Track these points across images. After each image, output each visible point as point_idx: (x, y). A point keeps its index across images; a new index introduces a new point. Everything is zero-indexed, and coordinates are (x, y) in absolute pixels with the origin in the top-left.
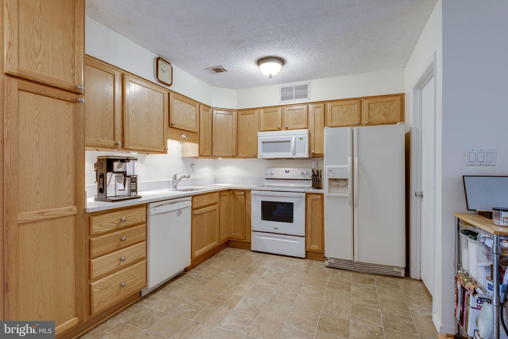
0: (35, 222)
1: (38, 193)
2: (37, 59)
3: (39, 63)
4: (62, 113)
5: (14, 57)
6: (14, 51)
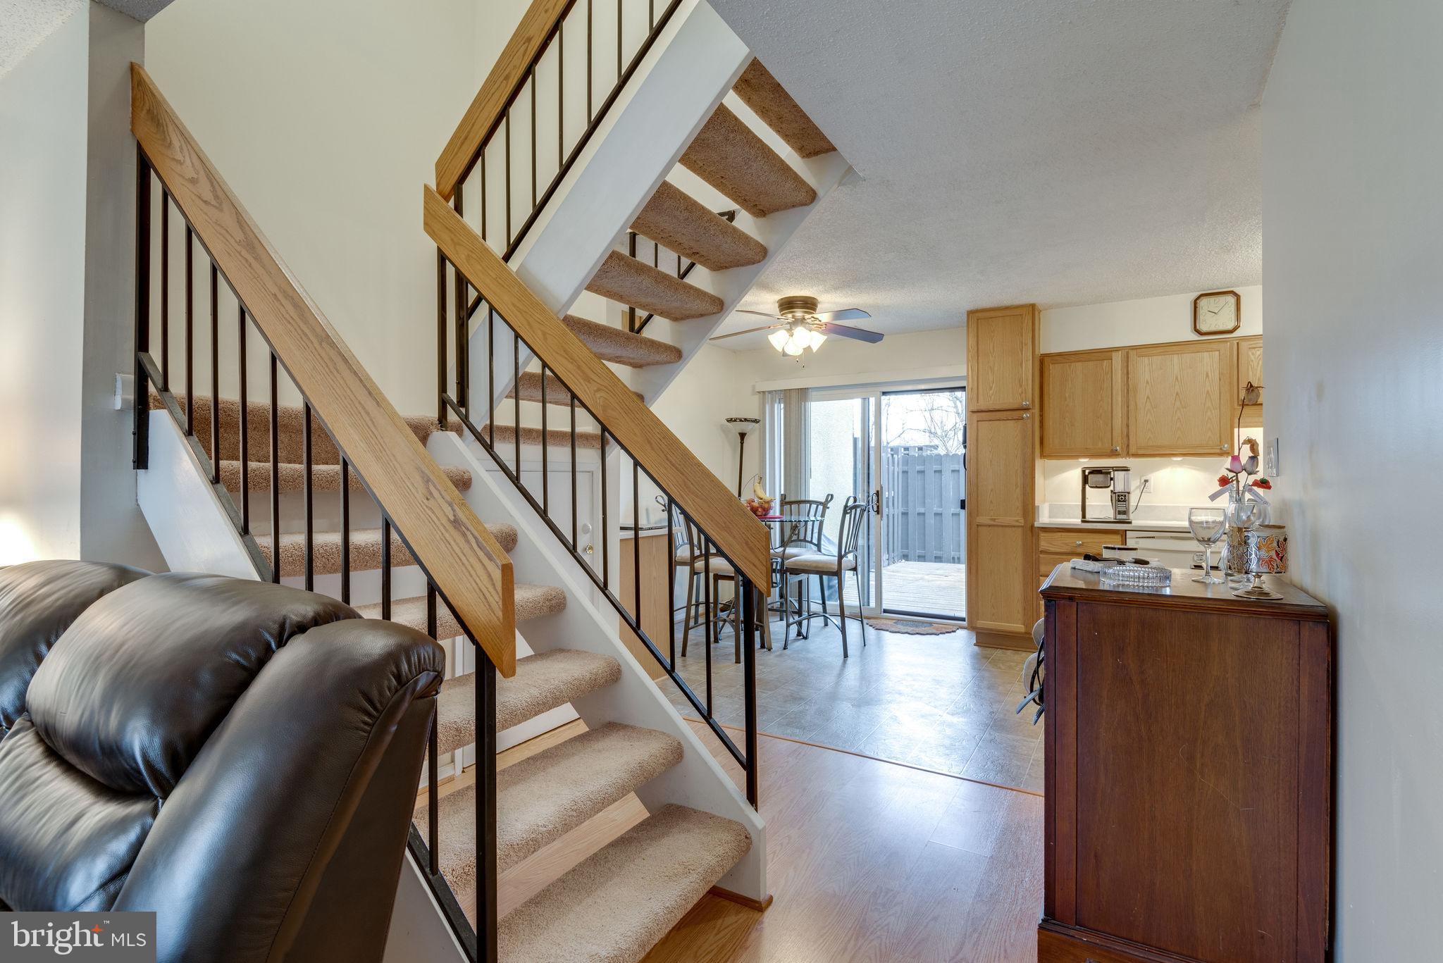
0: (990, 526)
1: (991, 501)
2: (991, 392)
3: (993, 395)
4: (1011, 431)
5: (975, 396)
6: (975, 391)
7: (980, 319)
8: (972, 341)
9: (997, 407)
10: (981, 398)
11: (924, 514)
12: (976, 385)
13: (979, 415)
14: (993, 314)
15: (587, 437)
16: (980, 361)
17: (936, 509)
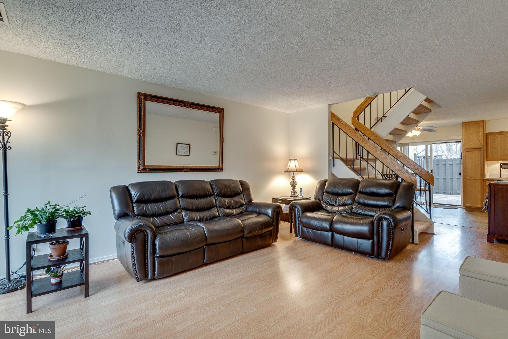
0: (470, 179)
1: (471, 173)
2: (470, 144)
3: (471, 144)
4: (477, 154)
5: (465, 145)
6: (465, 144)
7: (466, 125)
8: (464, 130)
9: (472, 148)
10: (467, 146)
11: (439, 178)
12: (465, 141)
13: (466, 151)
14: (470, 123)
15: (372, 159)
16: (467, 136)
17: (443, 177)
